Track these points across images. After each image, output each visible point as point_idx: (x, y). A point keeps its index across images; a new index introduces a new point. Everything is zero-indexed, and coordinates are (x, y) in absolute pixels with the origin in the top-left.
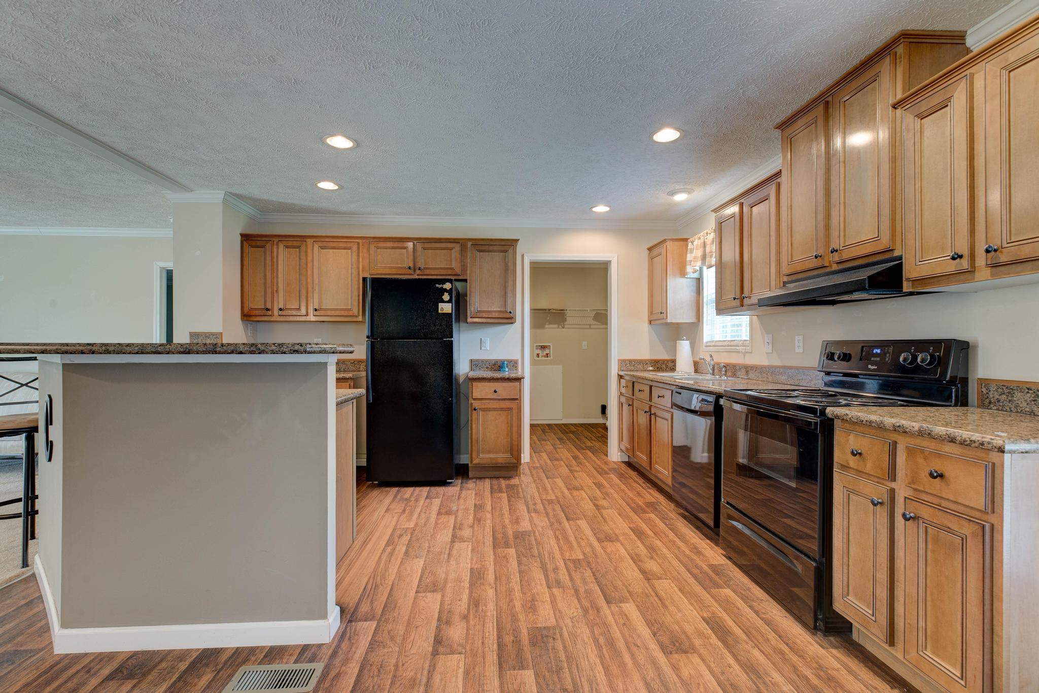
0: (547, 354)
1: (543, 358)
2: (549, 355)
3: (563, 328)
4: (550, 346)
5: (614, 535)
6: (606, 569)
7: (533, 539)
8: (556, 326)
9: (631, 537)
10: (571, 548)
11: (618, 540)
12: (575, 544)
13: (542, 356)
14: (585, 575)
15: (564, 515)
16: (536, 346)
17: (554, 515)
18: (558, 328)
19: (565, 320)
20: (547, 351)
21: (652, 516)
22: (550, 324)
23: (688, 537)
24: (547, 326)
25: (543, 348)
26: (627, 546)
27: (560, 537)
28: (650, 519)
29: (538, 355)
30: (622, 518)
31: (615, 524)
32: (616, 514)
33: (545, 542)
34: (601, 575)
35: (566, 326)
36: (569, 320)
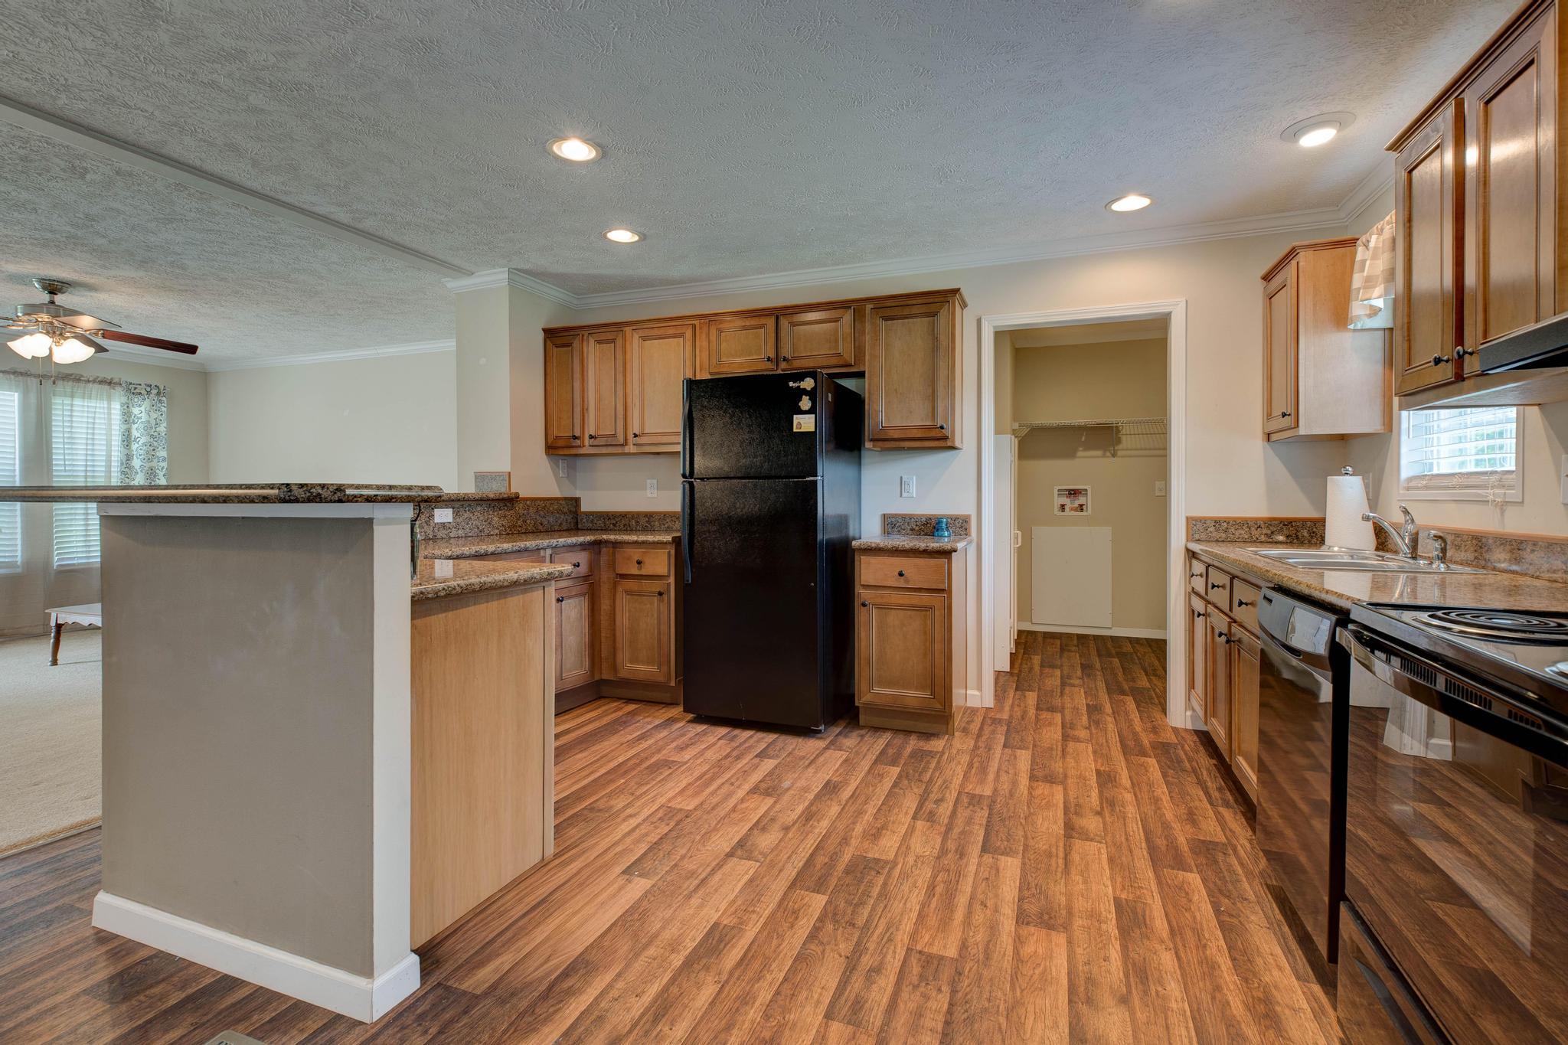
0: (1081, 506)
1: (1073, 513)
2: (1084, 507)
3: (1114, 455)
4: (1086, 490)
5: (1064, 912)
6: (989, 1001)
7: (881, 880)
8: (1099, 453)
9: (1104, 926)
10: (945, 924)
11: (1066, 927)
12: (959, 915)
13: (1072, 509)
14: (929, 1004)
15: (981, 838)
16: (1059, 490)
17: (963, 833)
18: (1104, 456)
19: (1119, 441)
20: (1081, 500)
21: (1194, 879)
22: (1087, 449)
23: (1259, 961)
24: (1080, 454)
25: (1073, 493)
26: (1079, 951)
27: (939, 889)
28: (1182, 888)
29: (1063, 507)
30: (1111, 869)
31: (1085, 882)
32: (1104, 857)
33: (899, 897)
34: (966, 1015)
35: (1119, 453)
36: (1126, 441)
